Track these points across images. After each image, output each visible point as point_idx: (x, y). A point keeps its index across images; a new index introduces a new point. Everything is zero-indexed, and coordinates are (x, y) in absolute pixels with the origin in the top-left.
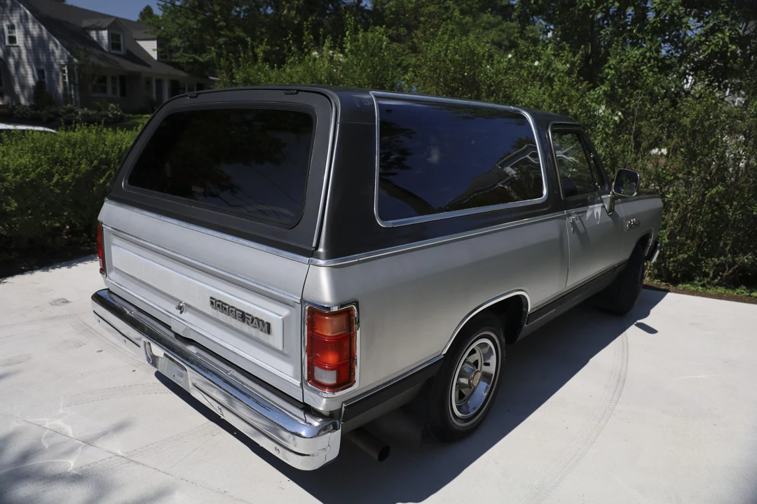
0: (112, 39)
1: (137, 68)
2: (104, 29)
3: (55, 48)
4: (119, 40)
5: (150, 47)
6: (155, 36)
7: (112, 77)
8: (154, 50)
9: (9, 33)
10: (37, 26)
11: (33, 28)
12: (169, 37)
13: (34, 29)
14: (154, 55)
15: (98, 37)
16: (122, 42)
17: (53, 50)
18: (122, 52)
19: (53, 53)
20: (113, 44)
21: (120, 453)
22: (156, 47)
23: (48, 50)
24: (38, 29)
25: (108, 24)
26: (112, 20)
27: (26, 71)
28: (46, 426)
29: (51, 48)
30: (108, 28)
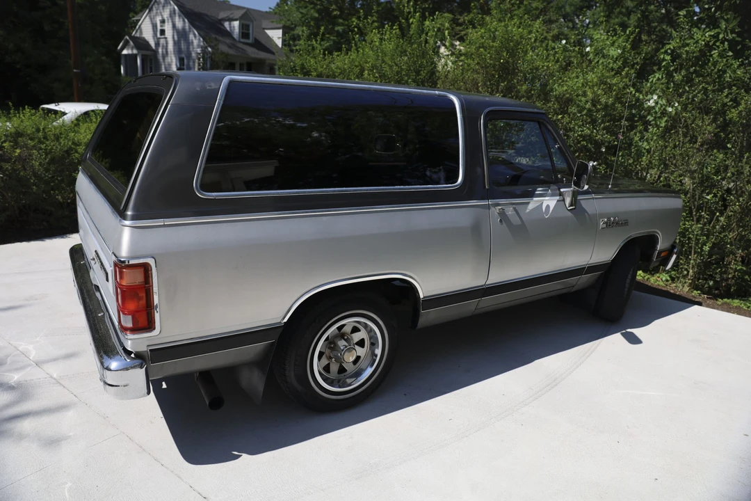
0: (243, 29)
1: (262, 55)
2: (236, 20)
3: (194, 38)
4: (249, 30)
5: (276, 36)
6: (281, 25)
7: (240, 64)
8: (279, 38)
9: (161, 26)
10: (181, 20)
11: (179, 21)
12: (293, 26)
13: (179, 24)
14: (279, 43)
15: (230, 27)
16: (251, 31)
17: (192, 40)
18: (251, 41)
19: (192, 42)
20: (243, 33)
21: (55, 376)
22: (281, 36)
23: (189, 40)
24: (182, 22)
25: (240, 15)
26: (244, 11)
27: (171, 59)
28: (20, 349)
29: (190, 38)
30: (240, 19)
